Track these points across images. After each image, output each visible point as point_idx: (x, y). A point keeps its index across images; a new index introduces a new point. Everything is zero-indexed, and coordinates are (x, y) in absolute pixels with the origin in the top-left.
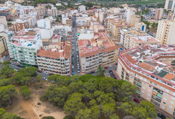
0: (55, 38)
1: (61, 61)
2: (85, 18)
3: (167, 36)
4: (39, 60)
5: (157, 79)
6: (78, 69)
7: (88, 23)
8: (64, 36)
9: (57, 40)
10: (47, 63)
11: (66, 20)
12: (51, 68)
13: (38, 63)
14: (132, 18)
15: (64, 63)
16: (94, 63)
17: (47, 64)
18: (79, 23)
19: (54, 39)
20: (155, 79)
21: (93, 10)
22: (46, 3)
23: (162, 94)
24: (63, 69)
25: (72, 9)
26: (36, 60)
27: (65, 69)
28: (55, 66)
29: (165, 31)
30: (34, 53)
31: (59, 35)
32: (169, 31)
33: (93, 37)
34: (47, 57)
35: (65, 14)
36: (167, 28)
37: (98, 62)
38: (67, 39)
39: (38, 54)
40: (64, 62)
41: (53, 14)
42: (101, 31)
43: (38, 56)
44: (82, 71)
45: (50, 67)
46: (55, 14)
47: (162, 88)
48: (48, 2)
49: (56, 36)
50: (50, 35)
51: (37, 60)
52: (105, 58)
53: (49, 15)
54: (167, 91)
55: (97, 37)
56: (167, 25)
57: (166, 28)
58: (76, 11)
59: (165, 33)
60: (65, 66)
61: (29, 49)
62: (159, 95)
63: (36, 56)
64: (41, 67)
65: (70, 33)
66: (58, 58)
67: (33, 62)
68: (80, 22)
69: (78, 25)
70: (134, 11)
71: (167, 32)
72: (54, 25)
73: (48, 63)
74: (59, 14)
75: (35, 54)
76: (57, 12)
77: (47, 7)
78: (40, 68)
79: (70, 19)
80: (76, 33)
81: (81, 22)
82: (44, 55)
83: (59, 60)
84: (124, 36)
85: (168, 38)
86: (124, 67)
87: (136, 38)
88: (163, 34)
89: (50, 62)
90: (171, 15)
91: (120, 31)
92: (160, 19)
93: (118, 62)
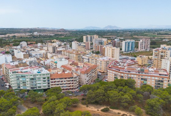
2: (39, 51)
4: (52, 82)
5: (142, 73)
7: (44, 55)
16: (90, 78)
17: (61, 84)
20: (141, 74)
21: (32, 45)
23: (147, 80)
26: (49, 83)
27: (76, 84)
28: (68, 84)
34: (62, 78)
40: (76, 79)
43: (51, 79)
47: (146, 77)
54: (149, 78)
55: (71, 62)
56: (112, 49)
60: (77, 82)
61: (43, 75)
62: (145, 82)
66: (72, 77)
67: (46, 86)
71: (113, 54)
75: (49, 78)
81: (38, 55)
83: (72, 78)
84: (89, 60)
85: (115, 57)
86: (117, 73)
87: (101, 59)
88: (111, 55)
89: (64, 81)
90: (96, 45)
91: (83, 57)
92: (89, 49)
93: (108, 73)
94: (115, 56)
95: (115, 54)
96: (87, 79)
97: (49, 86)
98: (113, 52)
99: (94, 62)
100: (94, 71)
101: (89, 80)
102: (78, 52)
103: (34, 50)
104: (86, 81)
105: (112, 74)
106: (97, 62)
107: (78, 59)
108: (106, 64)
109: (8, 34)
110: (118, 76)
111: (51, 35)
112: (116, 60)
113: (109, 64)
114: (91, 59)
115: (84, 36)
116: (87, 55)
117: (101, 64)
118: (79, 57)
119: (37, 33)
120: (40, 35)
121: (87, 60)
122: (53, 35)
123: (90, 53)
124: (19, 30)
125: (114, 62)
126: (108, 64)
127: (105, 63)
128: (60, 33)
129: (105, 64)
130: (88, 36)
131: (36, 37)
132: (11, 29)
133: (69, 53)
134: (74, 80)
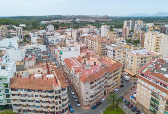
0: (29, 59)
1: (56, 94)
2: (59, 36)
3: (159, 49)
4: (13, 95)
6: (76, 100)
7: (63, 42)
8: (38, 57)
9: (32, 61)
10: (29, 99)
11: (37, 39)
12: (38, 107)
13: (12, 101)
14: (109, 35)
15: (60, 97)
16: (99, 90)
17: (30, 101)
18: (53, 42)
19: (28, 61)
21: (61, 30)
22: (7, 25)
24: (58, 106)
25: (38, 29)
26: (8, 96)
27: (61, 105)
28: (44, 102)
29: (156, 43)
30: (5, 84)
31: (33, 55)
32: (160, 43)
33: (79, 55)
34: (30, 89)
35: (34, 34)
36: (158, 40)
37: (103, 87)
38: (43, 59)
39: (13, 86)
40: (60, 94)
41: (18, 34)
42: (84, 48)
43: (12, 89)
44: (85, 104)
45: (34, 106)
46: (21, 34)
48: (10, 23)
49: (30, 56)
50: (21, 57)
51: (11, 95)
52: (110, 79)
53: (13, 36)
55: (83, 54)
56: (157, 37)
57: (156, 40)
58: (44, 31)
59: (156, 46)
60: (61, 101)
63: (8, 90)
64: (18, 108)
65: (44, 53)
66: (50, 89)
67: (2, 100)
68: (53, 40)
69: (52, 44)
70: (108, 28)
71: (158, 44)
72: (22, 45)
73: (31, 99)
74: (25, 35)
75: (7, 86)
76: (23, 33)
77: (9, 28)
78: (16, 109)
79: (41, 38)
80: (52, 53)
81: (55, 40)
82: (24, 87)
84: (114, 52)
85: (161, 50)
86: (159, 91)
87: (133, 52)
88: (153, 47)
89: (36, 96)
90: (137, 32)
91: (107, 47)
92: (127, 36)
93: (138, 85)
94: (161, 48)
95: (162, 45)
96: (92, 92)
97: (9, 101)
98: (158, 41)
99: (122, 56)
100: (110, 76)
101: (96, 95)
102: (104, 39)
103: (53, 35)
104: (89, 96)
105: (146, 89)
106: (126, 56)
107: (102, 49)
108: (142, 62)
109: (53, 20)
110: (161, 98)
111: (92, 21)
112: (161, 55)
113: (147, 62)
114: (117, 51)
115: (124, 22)
116: (113, 45)
117: (132, 61)
118: (103, 46)
119: (79, 19)
120: (81, 21)
121: (112, 53)
122: (94, 21)
123: (123, 42)
124: (65, 17)
125: (157, 62)
126: (145, 62)
127: (139, 60)
128: (102, 20)
129: (138, 62)
130: (130, 21)
131: (76, 24)
132: (59, 16)
133: (91, 40)
134: (55, 95)
